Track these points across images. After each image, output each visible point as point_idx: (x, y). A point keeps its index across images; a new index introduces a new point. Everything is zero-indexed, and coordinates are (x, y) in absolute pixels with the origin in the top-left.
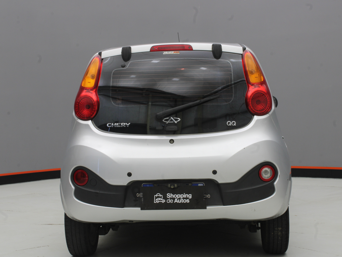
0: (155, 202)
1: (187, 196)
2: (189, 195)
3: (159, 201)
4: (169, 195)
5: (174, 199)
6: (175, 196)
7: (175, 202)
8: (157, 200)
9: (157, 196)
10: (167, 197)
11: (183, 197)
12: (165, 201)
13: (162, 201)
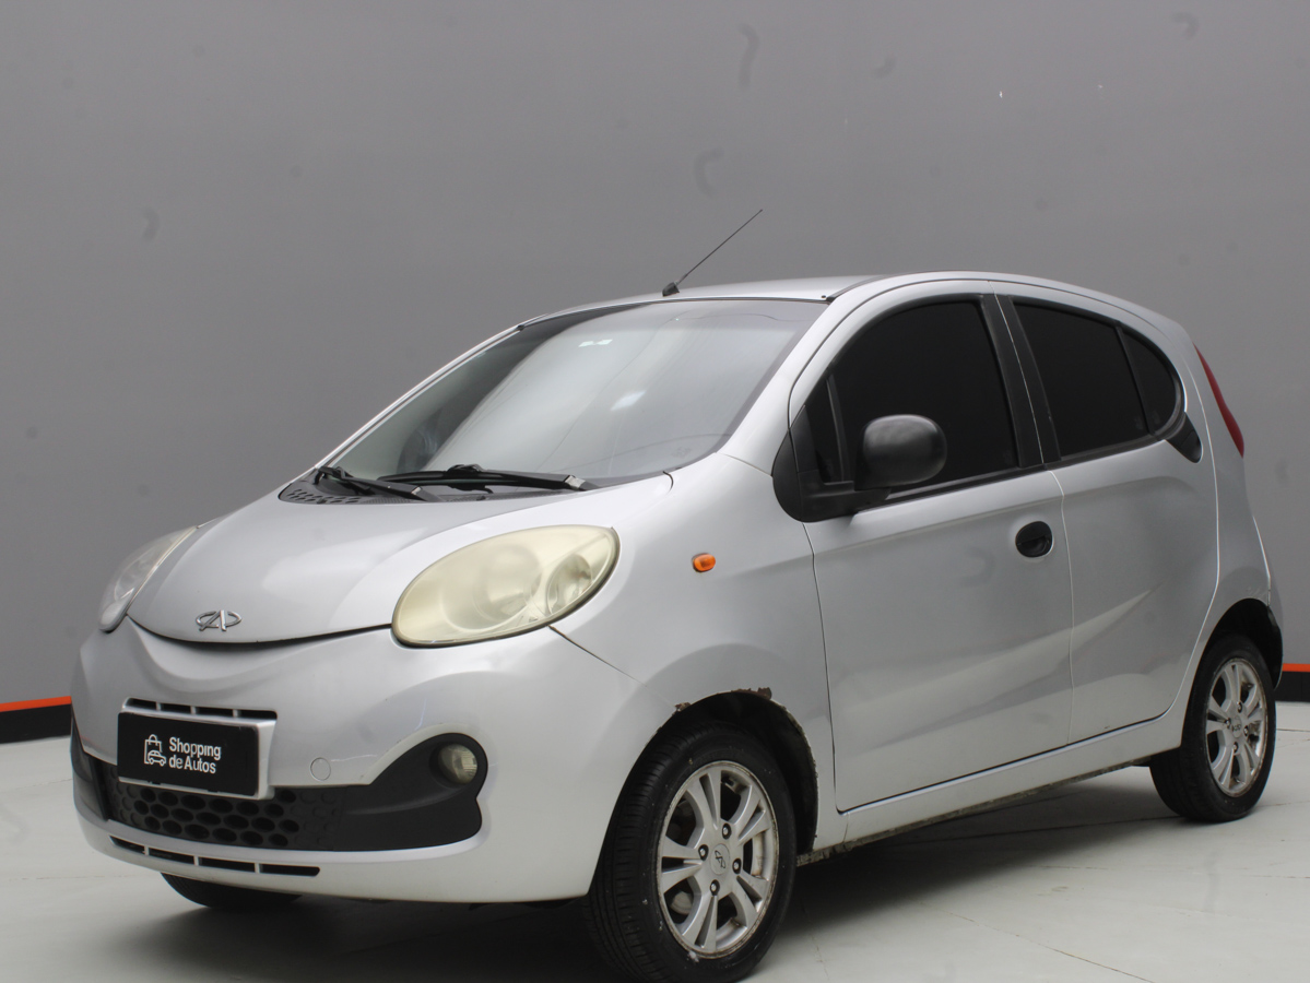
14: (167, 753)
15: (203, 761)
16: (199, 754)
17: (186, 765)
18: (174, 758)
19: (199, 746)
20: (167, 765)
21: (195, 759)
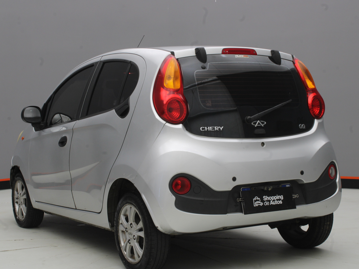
0: (254, 206)
1: (279, 197)
2: (281, 196)
3: (258, 205)
4: (265, 197)
5: (269, 201)
6: (270, 198)
7: (271, 204)
8: (256, 204)
9: (255, 199)
10: (264, 199)
11: (276, 199)
12: (263, 204)
13: (260, 204)
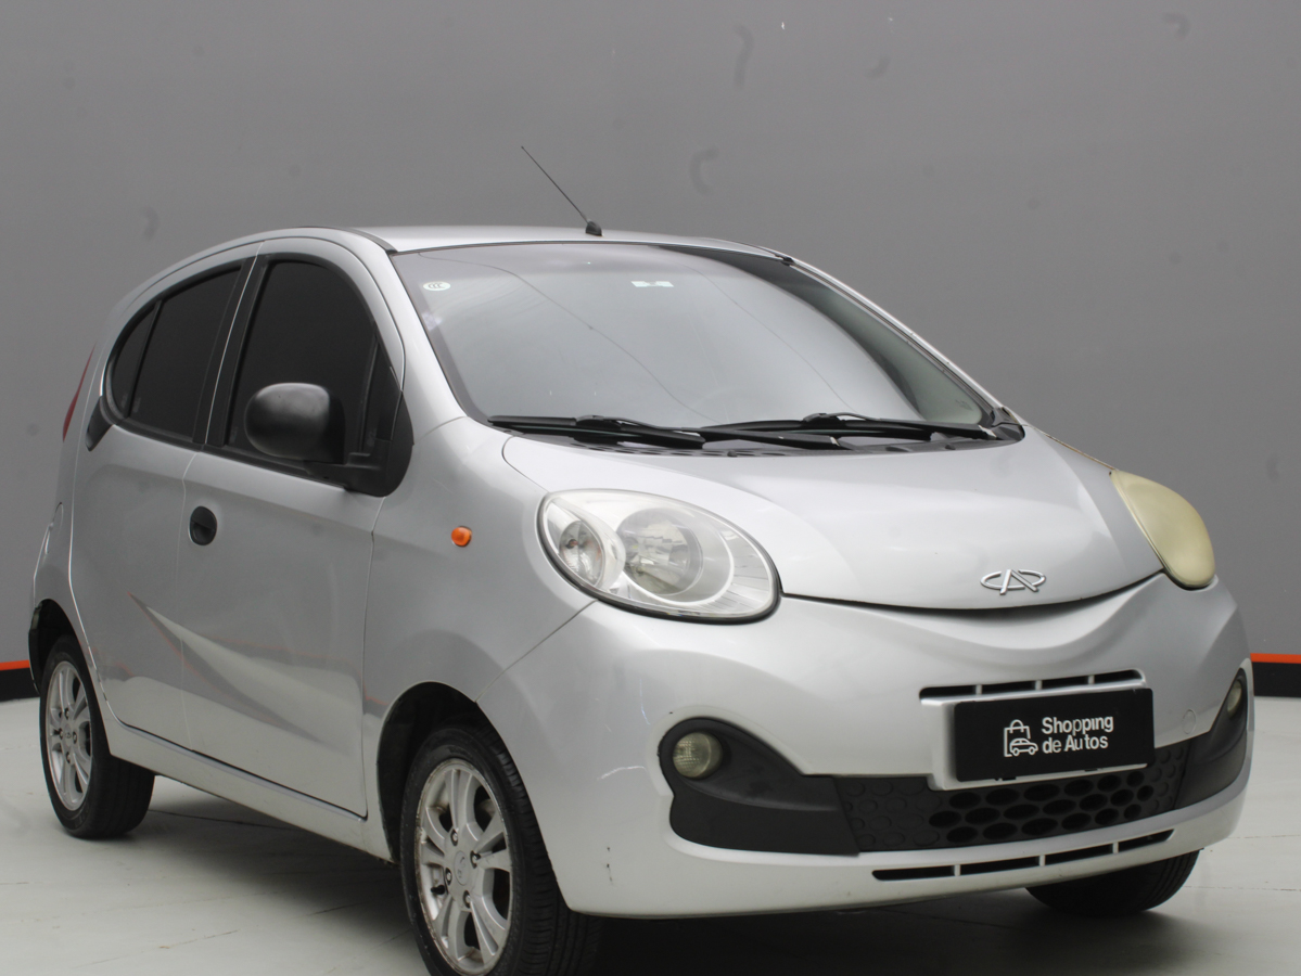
14: (1038, 737)
15: (1090, 737)
16: (1085, 729)
17: (1068, 746)
18: (1050, 742)
19: (1084, 721)
20: (1040, 751)
21: (1079, 736)
